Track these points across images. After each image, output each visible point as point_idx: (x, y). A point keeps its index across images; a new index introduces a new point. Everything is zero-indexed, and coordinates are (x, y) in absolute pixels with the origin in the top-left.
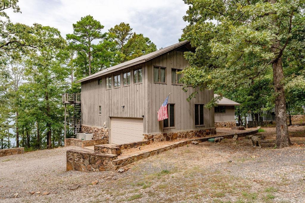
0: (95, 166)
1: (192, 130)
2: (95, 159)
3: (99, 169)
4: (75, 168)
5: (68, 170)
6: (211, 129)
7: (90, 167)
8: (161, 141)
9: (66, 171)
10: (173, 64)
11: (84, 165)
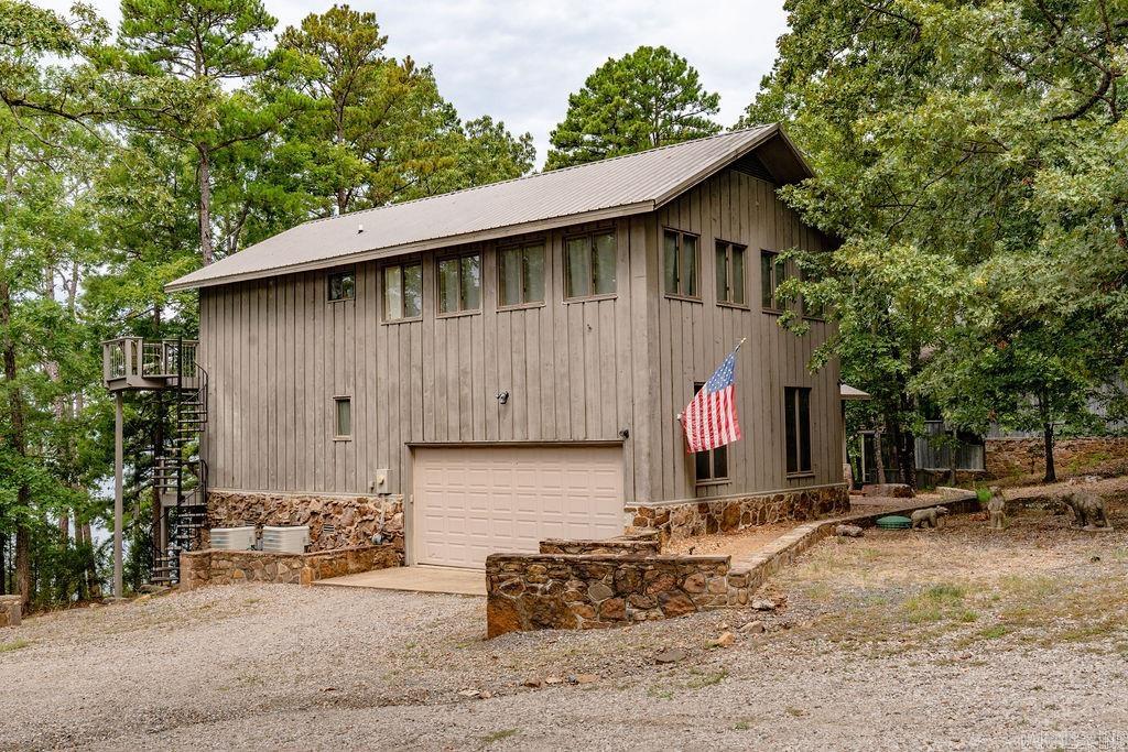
0: (642, 601)
1: (779, 491)
2: (642, 577)
3: (662, 609)
4: (532, 621)
5: (495, 631)
6: (833, 489)
7: (621, 608)
8: (693, 534)
9: (486, 636)
10: (718, 221)
11: (587, 602)
